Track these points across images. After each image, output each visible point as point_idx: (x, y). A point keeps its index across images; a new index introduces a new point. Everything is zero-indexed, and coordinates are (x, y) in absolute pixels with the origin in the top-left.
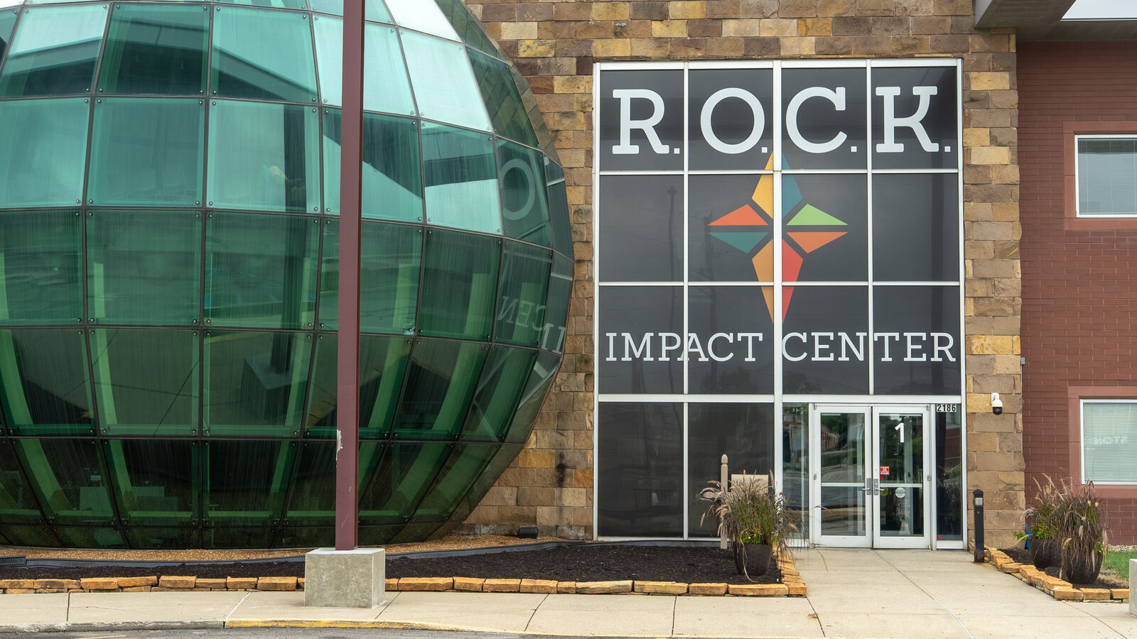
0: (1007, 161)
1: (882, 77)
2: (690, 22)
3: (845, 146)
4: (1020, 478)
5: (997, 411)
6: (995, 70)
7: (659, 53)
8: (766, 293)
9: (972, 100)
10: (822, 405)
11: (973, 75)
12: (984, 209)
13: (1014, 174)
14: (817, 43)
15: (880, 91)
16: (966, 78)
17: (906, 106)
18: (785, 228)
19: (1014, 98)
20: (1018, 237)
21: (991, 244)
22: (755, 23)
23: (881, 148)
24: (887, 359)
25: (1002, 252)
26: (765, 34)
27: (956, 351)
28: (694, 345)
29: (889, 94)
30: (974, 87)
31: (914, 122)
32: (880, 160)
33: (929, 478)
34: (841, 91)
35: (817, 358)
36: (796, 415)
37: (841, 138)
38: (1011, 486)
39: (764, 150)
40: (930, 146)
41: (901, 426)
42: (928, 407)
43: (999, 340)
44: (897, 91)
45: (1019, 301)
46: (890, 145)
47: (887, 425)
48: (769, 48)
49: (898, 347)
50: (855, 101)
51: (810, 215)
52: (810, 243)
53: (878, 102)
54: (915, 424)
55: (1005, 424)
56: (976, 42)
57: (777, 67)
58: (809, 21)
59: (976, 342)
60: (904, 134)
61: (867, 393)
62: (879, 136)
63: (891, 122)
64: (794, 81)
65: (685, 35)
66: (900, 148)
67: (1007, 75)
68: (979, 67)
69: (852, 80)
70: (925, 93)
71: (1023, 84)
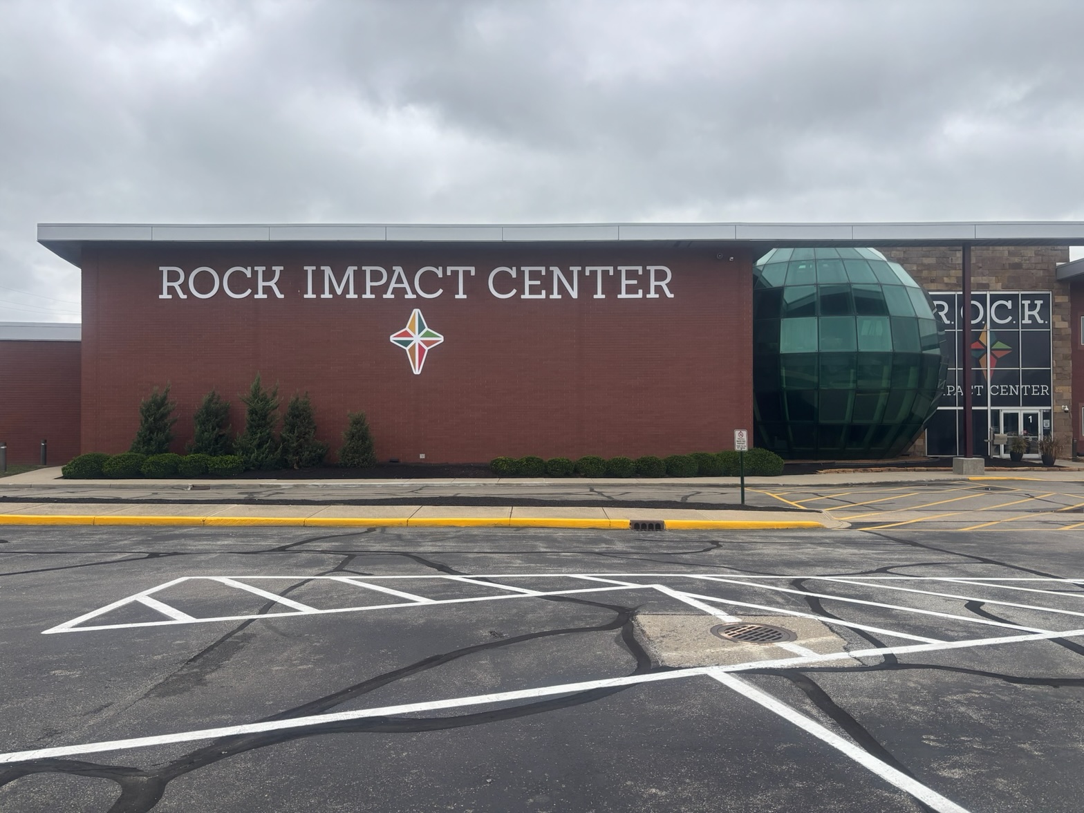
0: (1067, 327)
1: (1025, 297)
2: (957, 278)
3: (1012, 321)
4: (1071, 434)
5: (1066, 412)
6: (1063, 295)
7: (946, 289)
8: (984, 372)
9: (1056, 306)
10: (1005, 410)
11: (1056, 297)
12: (1059, 343)
13: (1070, 331)
14: (1002, 285)
15: (1023, 302)
16: (1053, 298)
17: (1033, 307)
18: (991, 350)
19: (1070, 305)
20: (1071, 353)
21: (1061, 355)
22: (980, 278)
23: (1023, 322)
24: (1026, 394)
25: (1065, 357)
26: (984, 282)
27: (1049, 391)
28: (959, 390)
29: (1027, 303)
30: (1056, 301)
31: (1035, 313)
32: (1024, 326)
33: (1041, 434)
34: (1010, 302)
35: (1002, 394)
36: (996, 414)
37: (1010, 318)
38: (1068, 437)
39: (983, 322)
40: (1040, 321)
41: (1030, 417)
42: (1040, 410)
43: (1064, 388)
44: (1029, 302)
45: (1071, 374)
46: (1027, 321)
47: (1026, 416)
48: (986, 287)
49: (1030, 391)
50: (1015, 305)
51: (999, 345)
52: (1000, 355)
53: (1023, 305)
54: (1035, 416)
55: (1067, 416)
56: (1056, 285)
57: (988, 294)
58: (999, 277)
59: (1057, 388)
60: (1031, 317)
61: (1019, 406)
62: (1023, 318)
63: (1027, 313)
64: (994, 298)
65: (955, 282)
66: (1030, 322)
67: (1067, 297)
68: (1058, 294)
69: (1014, 298)
70: (1039, 303)
71: (1071, 301)
